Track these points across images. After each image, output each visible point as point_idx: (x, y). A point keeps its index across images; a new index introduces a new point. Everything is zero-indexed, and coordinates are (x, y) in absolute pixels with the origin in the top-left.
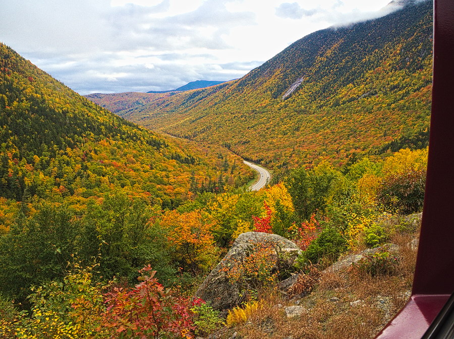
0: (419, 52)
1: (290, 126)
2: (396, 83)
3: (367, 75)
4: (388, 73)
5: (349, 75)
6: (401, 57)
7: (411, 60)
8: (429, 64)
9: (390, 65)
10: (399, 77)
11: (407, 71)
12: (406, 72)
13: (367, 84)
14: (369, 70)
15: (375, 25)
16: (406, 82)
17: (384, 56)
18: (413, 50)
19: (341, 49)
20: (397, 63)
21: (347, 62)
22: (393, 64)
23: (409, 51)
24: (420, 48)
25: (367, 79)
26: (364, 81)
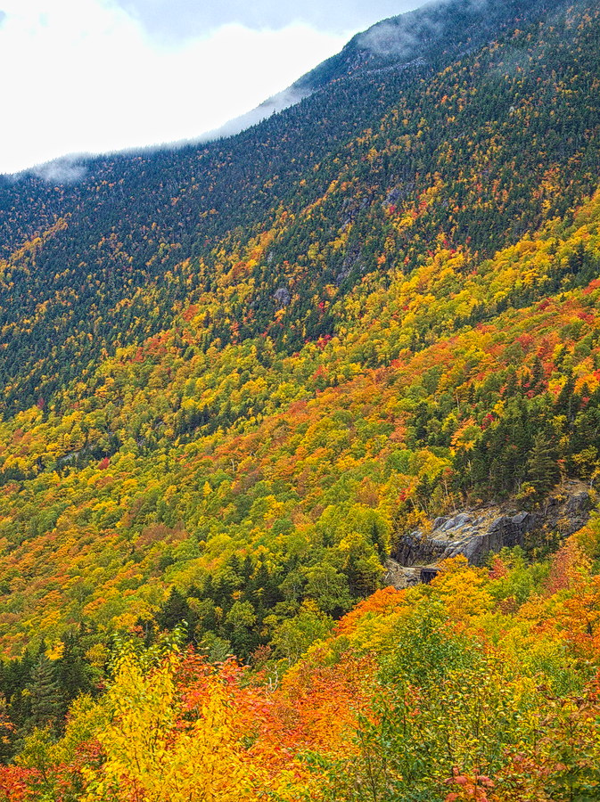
0: (335, 260)
2: (209, 398)
3: (108, 366)
4: (192, 354)
5: (45, 370)
6: (257, 285)
7: (296, 297)
8: (362, 314)
9: (207, 322)
10: (227, 372)
11: (269, 344)
12: (260, 348)
13: (93, 406)
14: (124, 344)
15: (205, 162)
16: (244, 397)
17: (196, 282)
18: (311, 253)
19: (47, 260)
20: (237, 314)
21: (52, 314)
22: (221, 314)
23: (293, 258)
24: (337, 244)
25: (101, 382)
26: (85, 395)
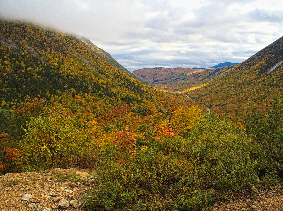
1: (261, 96)
